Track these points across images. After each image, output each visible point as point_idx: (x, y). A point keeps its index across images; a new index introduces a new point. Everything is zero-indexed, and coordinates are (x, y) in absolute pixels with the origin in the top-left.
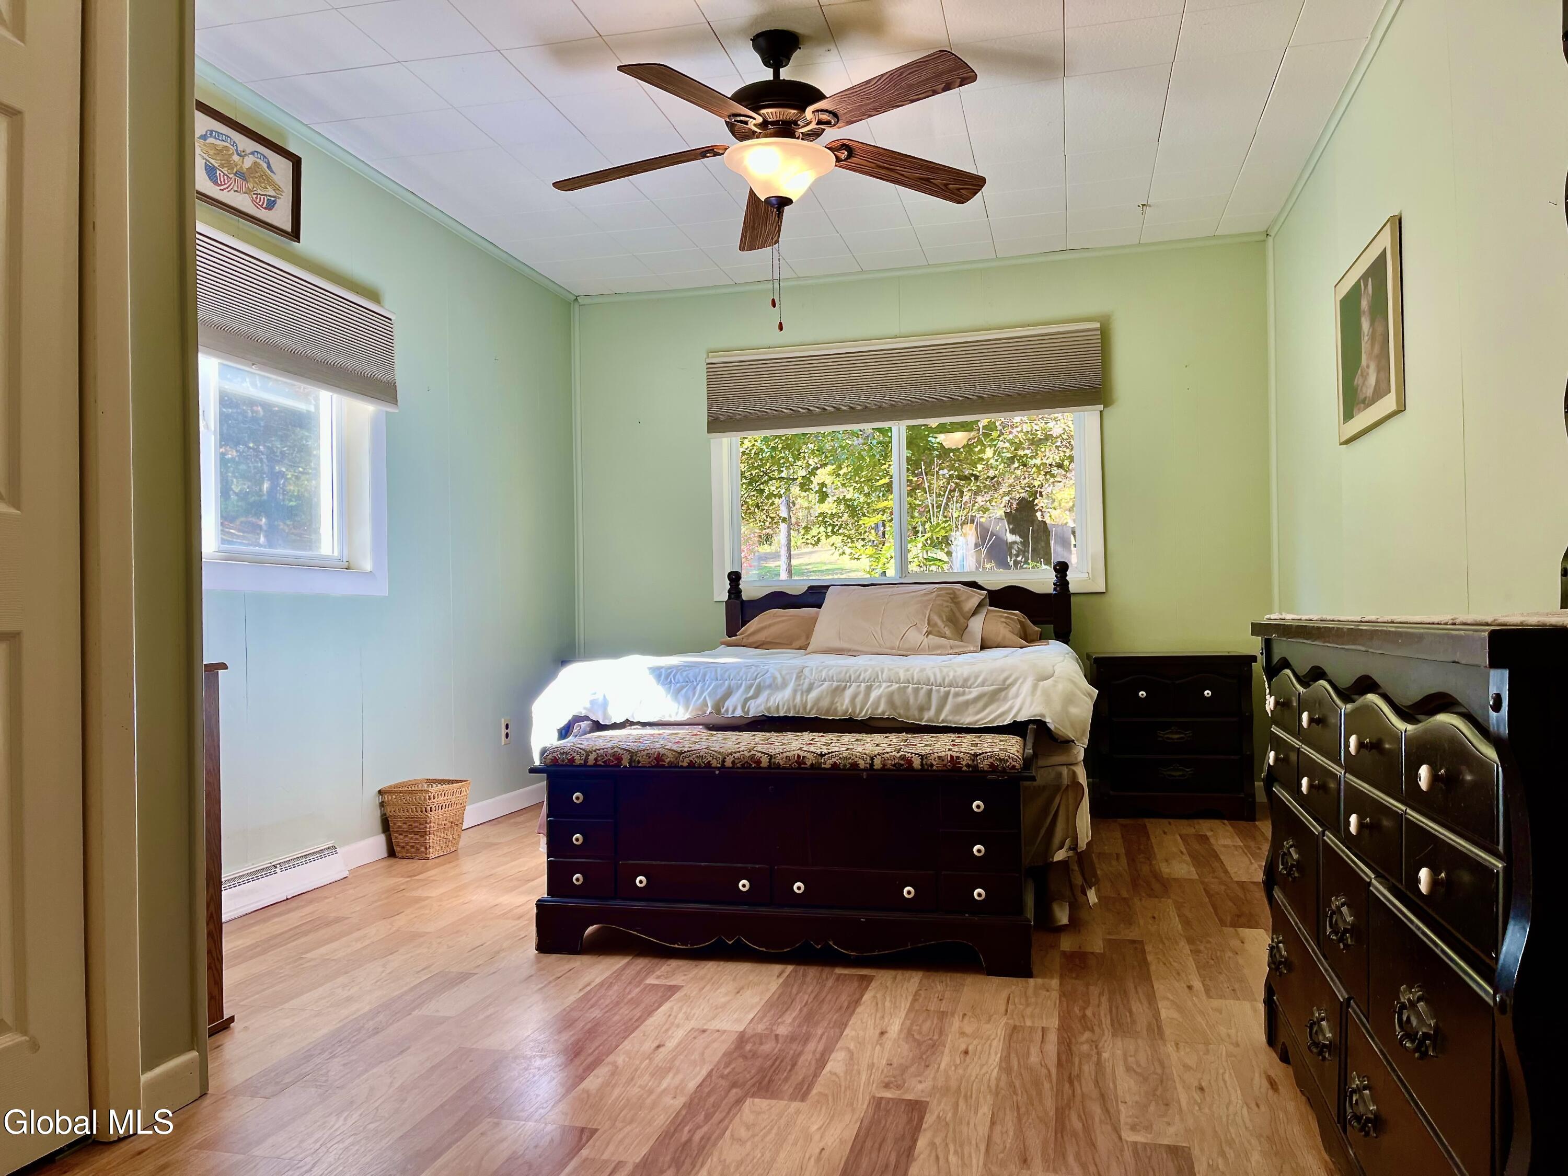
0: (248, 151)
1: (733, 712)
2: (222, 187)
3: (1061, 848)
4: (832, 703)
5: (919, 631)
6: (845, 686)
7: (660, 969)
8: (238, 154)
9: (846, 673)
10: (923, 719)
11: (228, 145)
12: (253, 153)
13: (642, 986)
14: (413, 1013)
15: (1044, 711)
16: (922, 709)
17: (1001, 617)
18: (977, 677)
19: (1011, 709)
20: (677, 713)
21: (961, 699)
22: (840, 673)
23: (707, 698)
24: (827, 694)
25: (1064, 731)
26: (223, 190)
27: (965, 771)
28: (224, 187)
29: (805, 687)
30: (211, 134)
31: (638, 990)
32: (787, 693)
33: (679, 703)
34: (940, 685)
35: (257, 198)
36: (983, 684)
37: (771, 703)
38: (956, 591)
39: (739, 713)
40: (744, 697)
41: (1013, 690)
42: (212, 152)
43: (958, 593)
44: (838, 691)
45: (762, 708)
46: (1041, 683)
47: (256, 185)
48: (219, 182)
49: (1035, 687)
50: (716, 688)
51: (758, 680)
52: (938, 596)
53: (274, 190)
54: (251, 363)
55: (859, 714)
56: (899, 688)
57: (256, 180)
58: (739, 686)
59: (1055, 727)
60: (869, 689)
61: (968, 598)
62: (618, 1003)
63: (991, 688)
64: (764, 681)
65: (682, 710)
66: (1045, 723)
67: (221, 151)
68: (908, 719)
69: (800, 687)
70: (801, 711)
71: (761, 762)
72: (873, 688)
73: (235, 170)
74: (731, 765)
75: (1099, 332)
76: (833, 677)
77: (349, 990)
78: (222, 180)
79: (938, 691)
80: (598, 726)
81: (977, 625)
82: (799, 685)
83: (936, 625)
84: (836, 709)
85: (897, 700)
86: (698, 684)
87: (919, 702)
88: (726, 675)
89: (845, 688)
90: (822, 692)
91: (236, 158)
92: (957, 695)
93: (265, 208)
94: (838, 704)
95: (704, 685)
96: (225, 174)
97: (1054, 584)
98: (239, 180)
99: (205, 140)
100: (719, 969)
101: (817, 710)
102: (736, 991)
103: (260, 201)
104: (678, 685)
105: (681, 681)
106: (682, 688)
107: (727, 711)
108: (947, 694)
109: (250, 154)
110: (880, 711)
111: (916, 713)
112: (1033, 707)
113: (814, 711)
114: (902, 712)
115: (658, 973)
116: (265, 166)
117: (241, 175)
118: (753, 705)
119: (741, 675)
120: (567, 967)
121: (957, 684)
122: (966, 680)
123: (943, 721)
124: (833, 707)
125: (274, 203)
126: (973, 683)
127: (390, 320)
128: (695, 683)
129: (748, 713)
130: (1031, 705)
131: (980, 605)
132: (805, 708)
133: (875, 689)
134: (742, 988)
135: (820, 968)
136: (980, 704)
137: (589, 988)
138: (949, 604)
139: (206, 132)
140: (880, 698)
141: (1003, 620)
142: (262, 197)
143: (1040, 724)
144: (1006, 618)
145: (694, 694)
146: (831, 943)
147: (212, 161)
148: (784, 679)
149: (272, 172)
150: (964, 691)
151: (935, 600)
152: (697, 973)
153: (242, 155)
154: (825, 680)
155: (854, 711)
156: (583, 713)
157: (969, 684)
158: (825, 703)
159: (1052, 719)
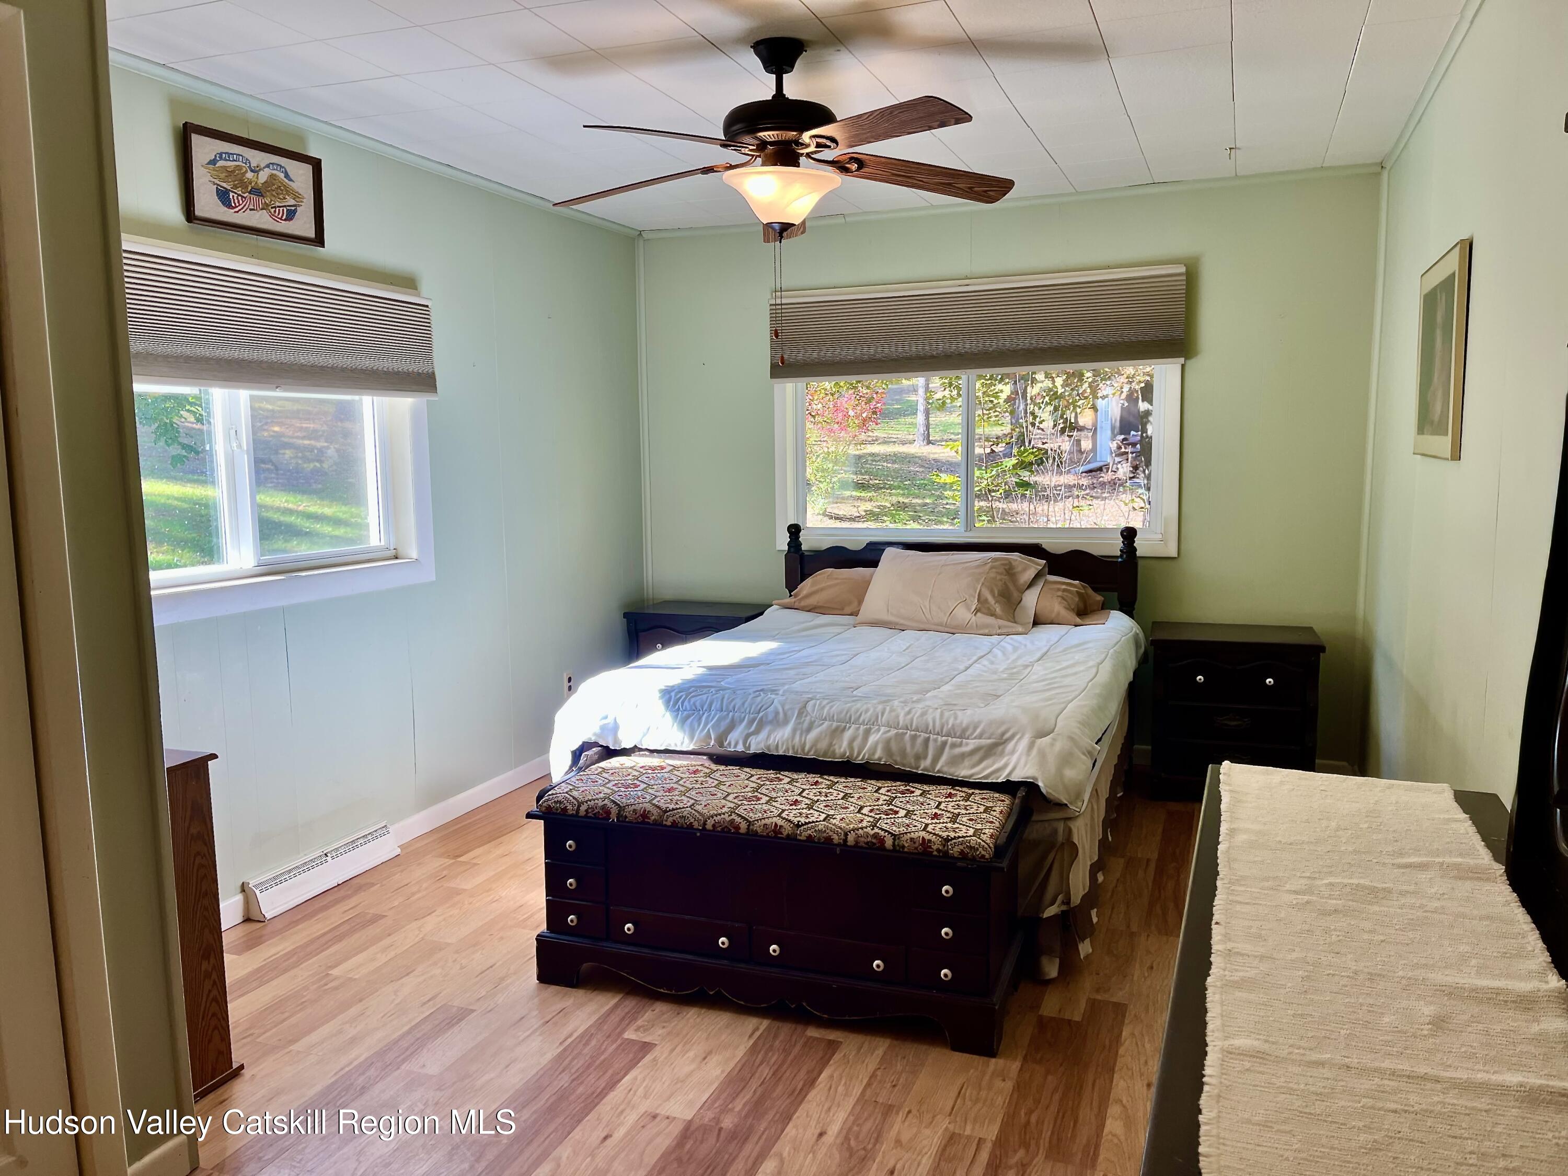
0: (262, 166)
1: (735, 746)
2: (237, 209)
3: (1052, 903)
4: (831, 745)
5: (968, 608)
6: (845, 727)
7: (642, 1016)
8: (252, 171)
9: (847, 713)
10: (919, 767)
11: (240, 163)
12: (268, 166)
13: (619, 1042)
14: (403, 1067)
15: (1036, 775)
16: (918, 758)
17: (1059, 590)
18: (975, 728)
19: (1006, 766)
20: (682, 743)
21: (958, 751)
22: (841, 712)
23: (711, 731)
24: (826, 736)
25: (1056, 795)
26: (237, 212)
27: (935, 856)
28: (240, 208)
29: (806, 725)
30: (221, 158)
31: (614, 1046)
32: (787, 731)
33: (685, 734)
34: (938, 734)
35: (275, 211)
36: (980, 737)
37: (771, 741)
38: (1012, 562)
39: (740, 748)
40: (746, 732)
41: (1010, 746)
42: (223, 175)
43: (1014, 563)
44: (837, 732)
45: (762, 745)
46: (1039, 741)
47: (273, 199)
48: (233, 205)
49: (1031, 745)
50: (719, 720)
51: (761, 715)
52: (992, 568)
53: (294, 199)
54: (275, 386)
55: (857, 757)
56: (897, 734)
57: (274, 193)
58: (742, 721)
59: (1047, 792)
60: (867, 733)
61: (1025, 570)
62: (588, 1067)
63: (989, 741)
64: (766, 715)
65: (687, 740)
66: (1038, 786)
67: (233, 172)
68: (904, 766)
69: (800, 726)
70: (799, 751)
71: (740, 828)
72: (873, 731)
73: (250, 188)
74: (711, 828)
75: (1184, 278)
76: (833, 716)
77: (356, 1026)
78: (236, 201)
79: (936, 740)
80: (609, 753)
81: (1031, 599)
82: (799, 723)
83: (986, 601)
84: (834, 751)
85: (894, 746)
86: (704, 714)
87: (915, 750)
88: (731, 707)
89: (844, 730)
90: (821, 733)
91: (250, 175)
92: (954, 746)
93: (285, 220)
94: (836, 747)
95: (710, 715)
96: (239, 195)
97: (1121, 551)
98: (255, 197)
99: (215, 165)
100: (698, 1020)
101: (815, 752)
102: (704, 1056)
103: (279, 214)
104: (685, 713)
105: (688, 709)
106: (688, 717)
107: (729, 744)
108: (944, 744)
109: (264, 168)
110: (876, 756)
111: (912, 761)
112: (1026, 769)
113: (812, 753)
114: (898, 759)
115: (639, 1022)
116: (282, 175)
117: (257, 192)
118: (753, 741)
119: (746, 706)
120: (559, 1006)
121: (955, 734)
122: (964, 730)
123: (939, 772)
124: (832, 749)
125: (295, 212)
126: (972, 734)
127: (427, 306)
128: (701, 712)
129: (749, 748)
130: (1025, 765)
131: (1038, 576)
132: (803, 749)
133: (873, 733)
134: (710, 1053)
135: (794, 1026)
136: (976, 757)
137: (570, 1040)
138: (1003, 577)
139: (216, 156)
140: (877, 743)
141: (1060, 593)
142: (281, 209)
143: (1031, 787)
144: (1064, 590)
145: (699, 725)
146: (804, 1004)
147: (224, 185)
148: (785, 714)
149: (291, 180)
150: (962, 742)
151: (988, 573)
152: (677, 1025)
153: (255, 171)
154: (825, 719)
155: (851, 754)
156: (593, 739)
157: (967, 736)
158: (823, 745)
159: (1044, 783)
